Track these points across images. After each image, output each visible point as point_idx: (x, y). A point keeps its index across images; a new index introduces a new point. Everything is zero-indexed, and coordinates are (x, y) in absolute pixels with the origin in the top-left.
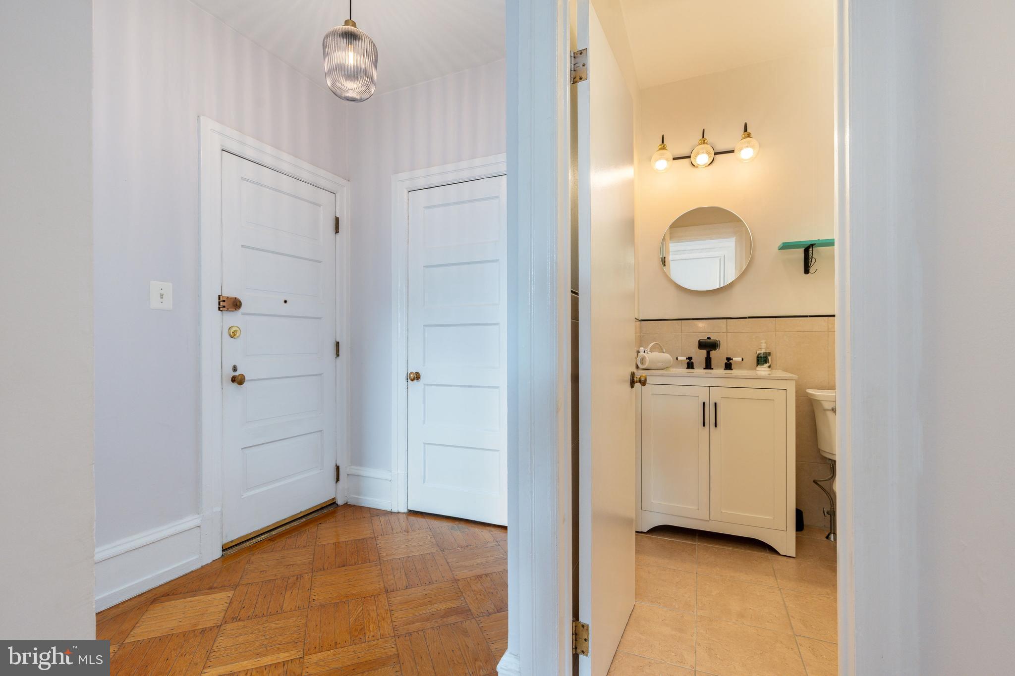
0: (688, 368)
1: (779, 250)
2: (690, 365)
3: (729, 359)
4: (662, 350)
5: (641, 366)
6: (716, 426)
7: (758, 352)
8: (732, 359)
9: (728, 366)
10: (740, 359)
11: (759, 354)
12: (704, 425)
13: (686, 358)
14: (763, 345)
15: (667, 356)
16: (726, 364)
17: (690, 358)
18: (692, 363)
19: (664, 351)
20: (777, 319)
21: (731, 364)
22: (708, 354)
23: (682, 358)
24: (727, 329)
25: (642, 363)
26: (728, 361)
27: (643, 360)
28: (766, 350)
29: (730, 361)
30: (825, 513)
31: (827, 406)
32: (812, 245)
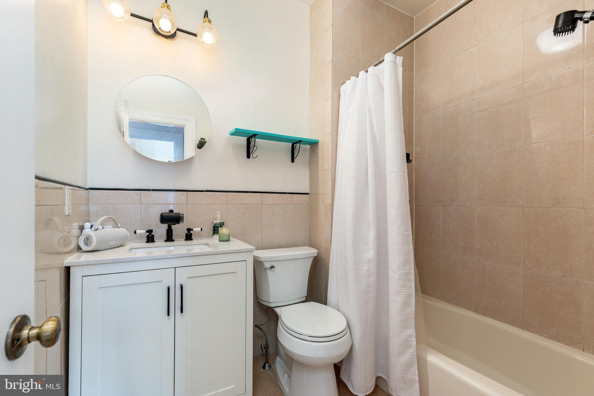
0: (148, 241)
1: (231, 135)
2: (150, 238)
3: (189, 230)
4: (116, 224)
5: (84, 247)
6: (182, 312)
7: (215, 222)
8: (192, 230)
9: (189, 237)
10: (200, 229)
11: (216, 224)
12: (168, 315)
13: (145, 231)
14: (219, 216)
15: (123, 231)
16: (187, 235)
17: (150, 231)
18: (153, 236)
19: (119, 225)
20: (228, 193)
21: (191, 234)
22: (170, 227)
23: (142, 232)
24: (187, 200)
25: (87, 244)
26: (189, 232)
27: (88, 240)
28: (221, 220)
29: (190, 232)
30: (263, 349)
31: (267, 265)
32: (255, 135)
